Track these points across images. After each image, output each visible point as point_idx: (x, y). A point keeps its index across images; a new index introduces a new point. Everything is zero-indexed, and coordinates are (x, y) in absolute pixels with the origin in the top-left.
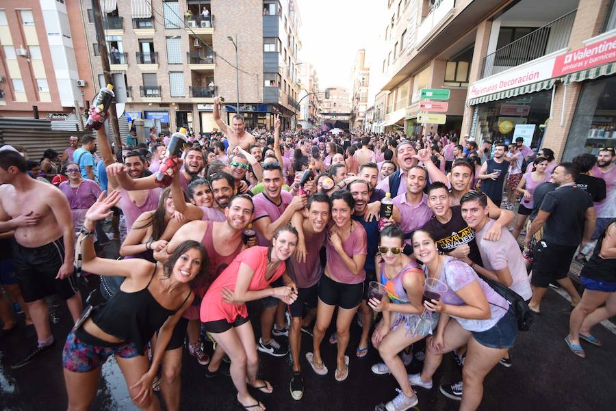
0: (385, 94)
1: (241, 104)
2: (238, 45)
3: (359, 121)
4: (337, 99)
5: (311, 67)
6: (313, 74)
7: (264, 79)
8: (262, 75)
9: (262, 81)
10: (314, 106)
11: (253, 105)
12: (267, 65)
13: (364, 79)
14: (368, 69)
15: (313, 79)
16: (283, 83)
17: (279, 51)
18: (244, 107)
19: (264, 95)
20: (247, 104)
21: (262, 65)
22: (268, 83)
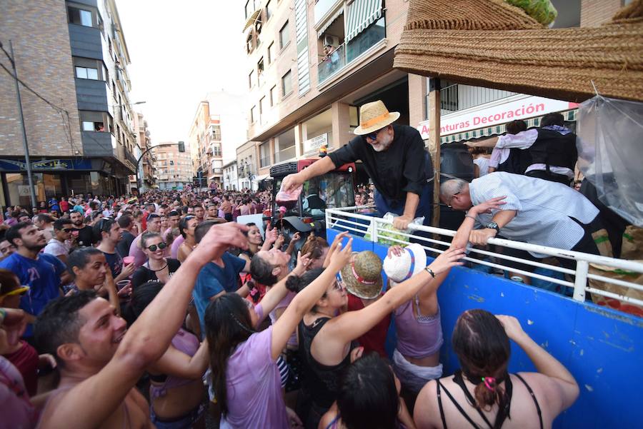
0: (255, 145)
1: (34, 159)
2: (15, 59)
3: (215, 178)
4: (174, 156)
5: (140, 117)
6: (143, 126)
7: (82, 121)
8: (77, 112)
9: (78, 121)
10: (149, 164)
11: (62, 159)
12: (84, 99)
13: (214, 132)
14: (218, 122)
15: (144, 133)
16: (115, 127)
17: (105, 79)
18: (43, 163)
19: (84, 144)
20: (48, 158)
21: (74, 97)
22: (89, 126)
